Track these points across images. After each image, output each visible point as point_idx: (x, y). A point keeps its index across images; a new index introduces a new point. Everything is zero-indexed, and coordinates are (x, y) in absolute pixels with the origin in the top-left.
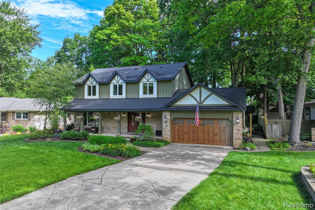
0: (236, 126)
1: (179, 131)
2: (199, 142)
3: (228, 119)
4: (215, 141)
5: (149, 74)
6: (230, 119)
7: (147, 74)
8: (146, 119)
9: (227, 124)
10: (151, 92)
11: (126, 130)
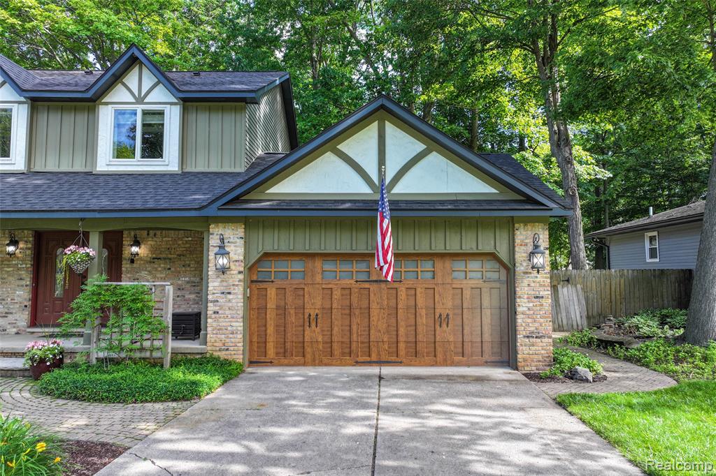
0: (526, 282)
1: (282, 310)
2: (374, 357)
3: (493, 256)
4: (439, 349)
5: (145, 71)
6: (503, 255)
7: (136, 70)
8: (126, 266)
9: (489, 275)
10: (153, 147)
11: (23, 318)
